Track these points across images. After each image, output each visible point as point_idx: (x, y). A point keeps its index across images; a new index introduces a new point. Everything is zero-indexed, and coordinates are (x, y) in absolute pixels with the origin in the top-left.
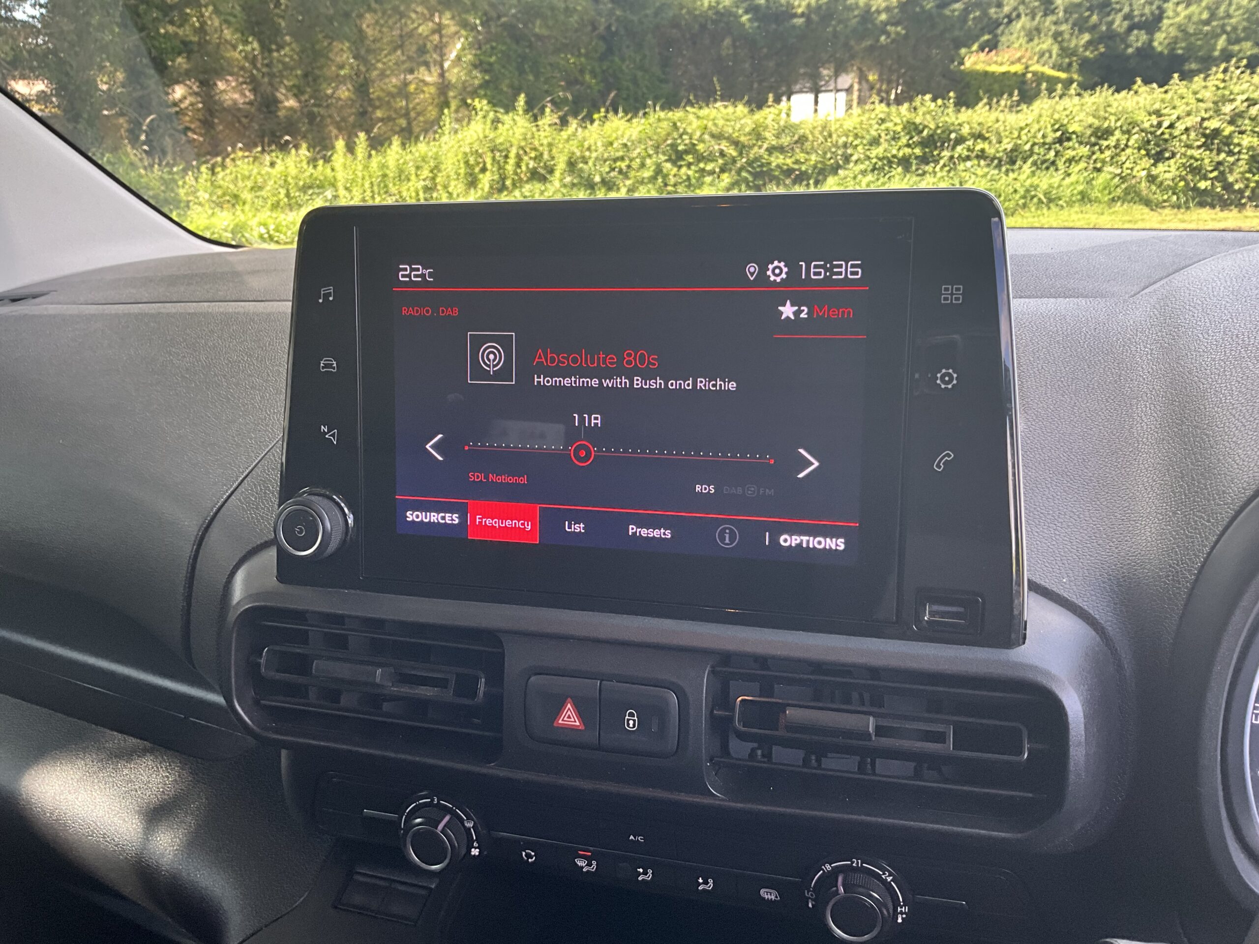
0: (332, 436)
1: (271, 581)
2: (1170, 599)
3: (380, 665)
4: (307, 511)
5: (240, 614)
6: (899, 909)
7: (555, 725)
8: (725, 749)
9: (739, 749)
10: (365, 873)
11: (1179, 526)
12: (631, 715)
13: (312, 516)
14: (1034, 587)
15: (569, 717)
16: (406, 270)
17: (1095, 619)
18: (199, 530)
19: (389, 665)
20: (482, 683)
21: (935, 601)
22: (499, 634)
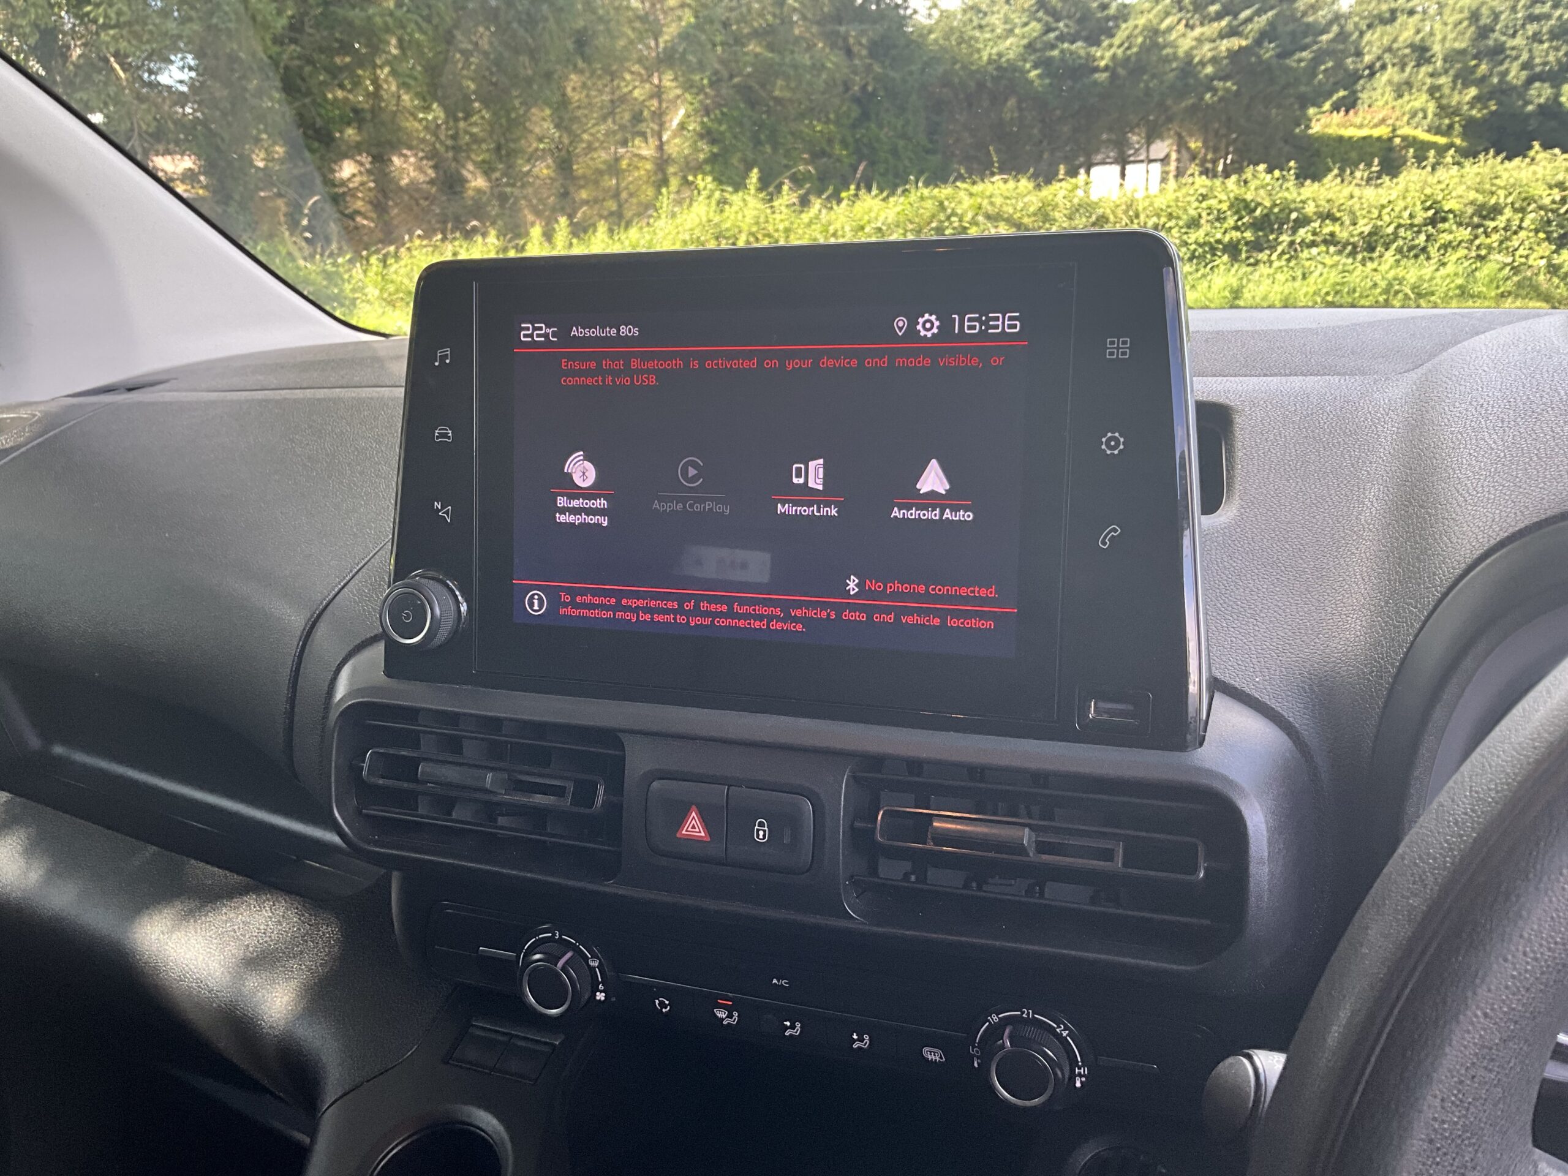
0: (446, 514)
1: (379, 675)
2: (1372, 697)
3: (492, 769)
4: (413, 594)
5: (342, 713)
6: (1077, 1070)
7: (678, 835)
8: (874, 871)
9: (891, 871)
10: (481, 1025)
11: (1389, 617)
13: (421, 600)
14: (1217, 686)
15: (694, 827)
16: (528, 329)
17: (1290, 722)
18: (306, 625)
19: (500, 769)
20: (601, 789)
21: (1100, 697)
22: (619, 734)
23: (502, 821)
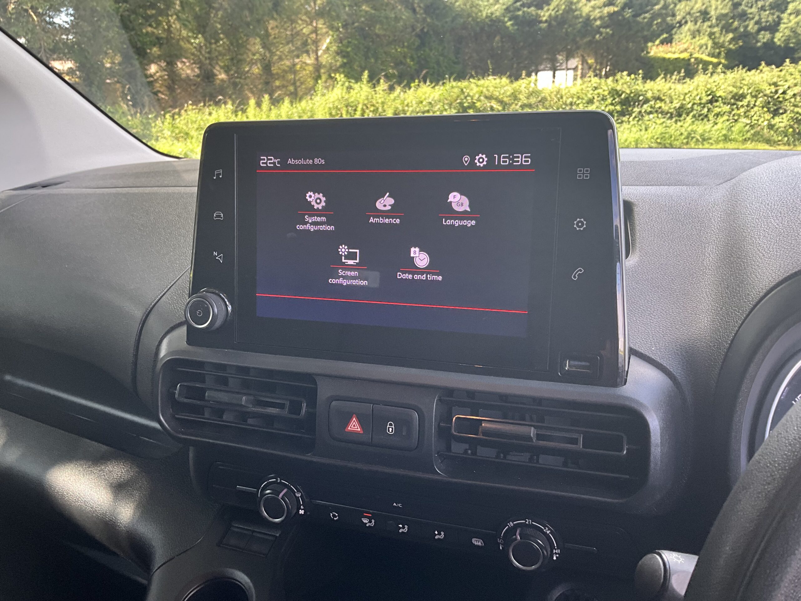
0: (220, 258)
1: (184, 344)
2: (715, 359)
3: (245, 394)
4: (202, 301)
5: (164, 364)
6: (554, 551)
7: (346, 430)
8: (449, 448)
9: (458, 448)
10: (237, 526)
11: (723, 316)
12: (391, 425)
13: (207, 304)
14: (633, 352)
15: (354, 426)
16: (264, 159)
17: (671, 372)
18: (143, 316)
19: (250, 395)
20: (304, 405)
21: (571, 358)
22: (314, 376)
23: (250, 421)
